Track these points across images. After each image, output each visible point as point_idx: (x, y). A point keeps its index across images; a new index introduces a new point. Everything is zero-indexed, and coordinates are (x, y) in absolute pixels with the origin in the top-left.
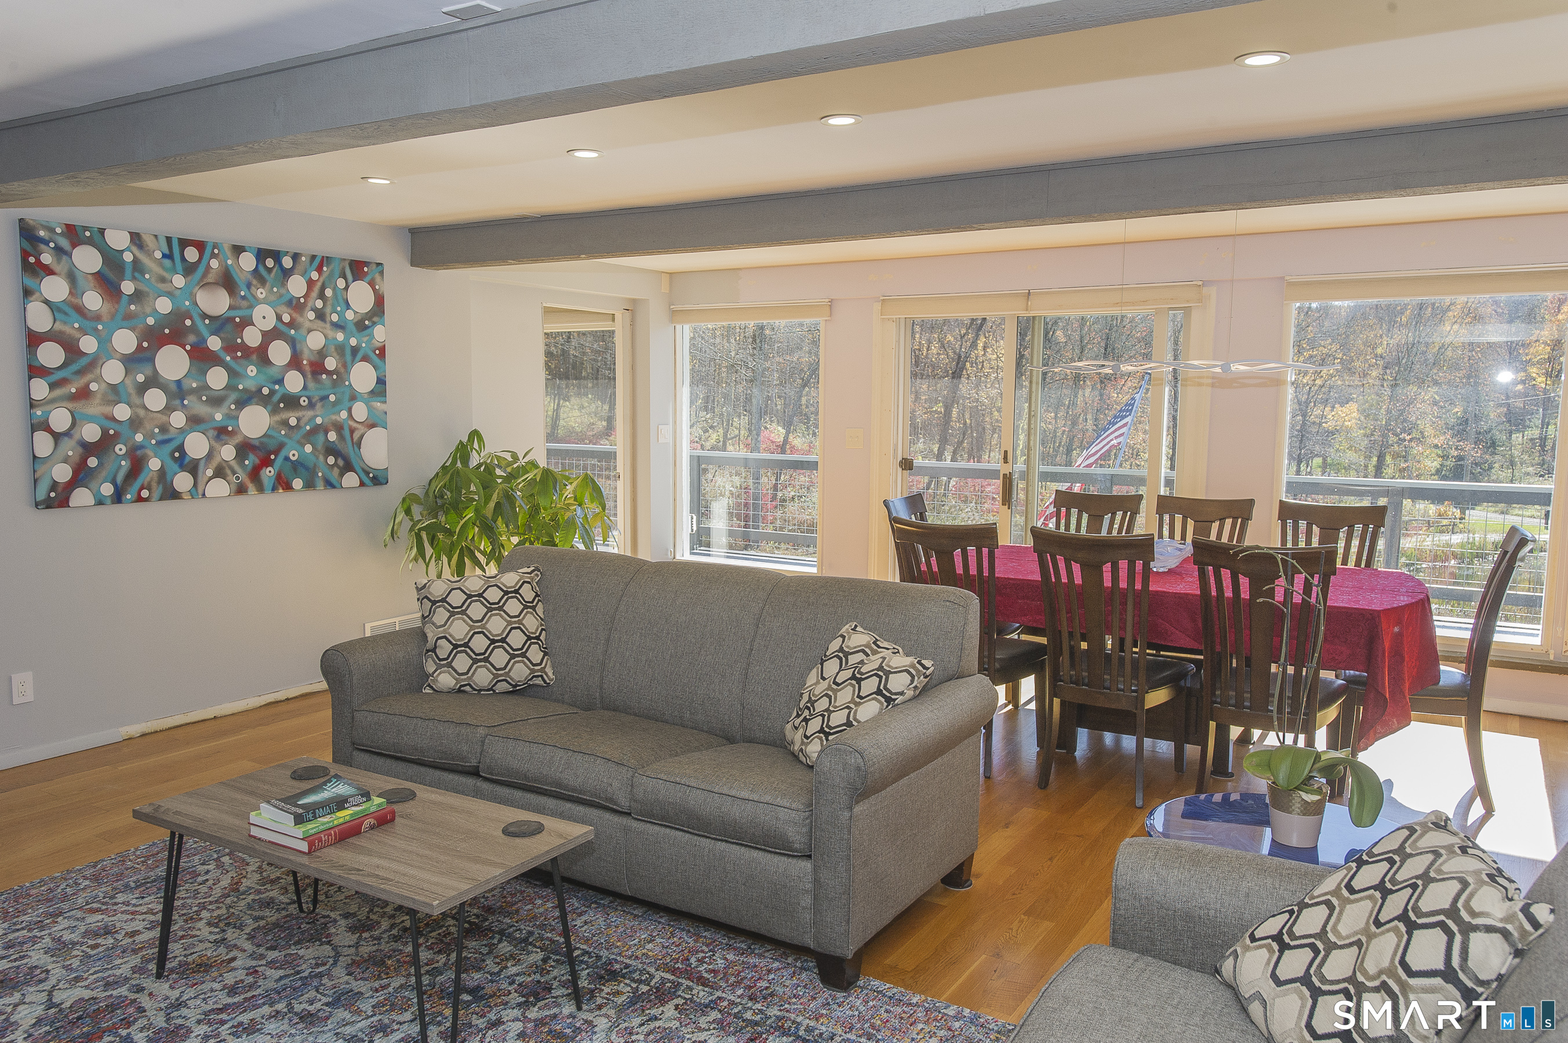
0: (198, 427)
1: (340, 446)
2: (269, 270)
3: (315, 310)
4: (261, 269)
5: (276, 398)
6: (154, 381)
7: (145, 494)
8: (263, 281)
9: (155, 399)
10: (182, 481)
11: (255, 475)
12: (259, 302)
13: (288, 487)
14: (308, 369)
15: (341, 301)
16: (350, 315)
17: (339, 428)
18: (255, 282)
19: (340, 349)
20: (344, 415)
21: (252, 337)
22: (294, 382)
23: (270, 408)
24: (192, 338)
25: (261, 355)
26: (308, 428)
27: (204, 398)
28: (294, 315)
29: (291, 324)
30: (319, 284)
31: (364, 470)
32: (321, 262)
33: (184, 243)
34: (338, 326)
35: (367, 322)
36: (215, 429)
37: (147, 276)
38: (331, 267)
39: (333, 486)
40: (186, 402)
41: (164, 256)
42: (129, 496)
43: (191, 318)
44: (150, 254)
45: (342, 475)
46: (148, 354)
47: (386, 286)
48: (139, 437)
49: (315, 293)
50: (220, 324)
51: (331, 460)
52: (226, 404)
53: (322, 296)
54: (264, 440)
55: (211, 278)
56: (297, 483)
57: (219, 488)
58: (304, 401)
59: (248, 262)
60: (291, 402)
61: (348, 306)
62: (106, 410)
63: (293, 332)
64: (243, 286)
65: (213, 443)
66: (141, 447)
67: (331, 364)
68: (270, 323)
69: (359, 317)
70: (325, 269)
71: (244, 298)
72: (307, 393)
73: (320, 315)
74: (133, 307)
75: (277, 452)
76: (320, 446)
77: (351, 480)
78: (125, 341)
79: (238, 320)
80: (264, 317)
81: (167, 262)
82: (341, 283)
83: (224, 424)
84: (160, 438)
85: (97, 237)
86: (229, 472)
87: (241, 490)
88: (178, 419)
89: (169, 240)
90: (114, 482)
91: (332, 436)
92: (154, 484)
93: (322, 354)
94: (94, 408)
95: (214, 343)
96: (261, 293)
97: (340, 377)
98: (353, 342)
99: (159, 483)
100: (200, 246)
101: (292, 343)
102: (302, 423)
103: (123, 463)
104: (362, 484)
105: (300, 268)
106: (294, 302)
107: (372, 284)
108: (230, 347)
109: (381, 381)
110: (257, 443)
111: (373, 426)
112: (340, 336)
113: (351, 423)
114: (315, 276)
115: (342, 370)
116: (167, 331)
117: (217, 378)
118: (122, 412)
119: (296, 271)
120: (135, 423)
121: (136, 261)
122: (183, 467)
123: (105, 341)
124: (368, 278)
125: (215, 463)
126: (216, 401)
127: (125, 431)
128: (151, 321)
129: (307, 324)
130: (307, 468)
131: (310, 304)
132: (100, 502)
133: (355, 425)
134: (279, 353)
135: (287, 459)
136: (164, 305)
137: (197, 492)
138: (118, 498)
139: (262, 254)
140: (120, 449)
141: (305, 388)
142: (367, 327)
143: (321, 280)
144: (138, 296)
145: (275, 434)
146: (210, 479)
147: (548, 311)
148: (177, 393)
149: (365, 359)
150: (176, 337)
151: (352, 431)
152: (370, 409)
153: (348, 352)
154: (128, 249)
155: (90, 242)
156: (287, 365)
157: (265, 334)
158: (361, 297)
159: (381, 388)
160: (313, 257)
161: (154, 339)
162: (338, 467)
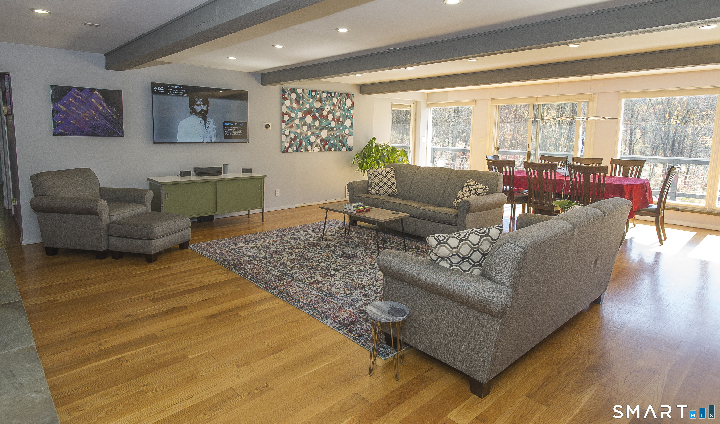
0: (313, 135)
1: (342, 140)
2: (329, 97)
3: (338, 106)
4: (327, 96)
5: (329, 128)
6: (305, 124)
7: (302, 150)
8: (328, 100)
9: (305, 128)
10: (309, 148)
11: (324, 147)
12: (327, 105)
13: (331, 150)
14: (336, 121)
15: (344, 104)
16: (346, 107)
17: (342, 136)
18: (326, 100)
19: (343, 116)
20: (343, 132)
21: (325, 113)
22: (333, 124)
23: (328, 130)
24: (313, 114)
25: (327, 117)
26: (336, 136)
27: (315, 128)
28: (334, 108)
29: (333, 110)
30: (340, 100)
31: (347, 147)
32: (340, 94)
33: (312, 91)
34: (343, 110)
35: (350, 109)
36: (316, 135)
37: (305, 99)
38: (342, 95)
39: (340, 151)
40: (311, 129)
41: (308, 94)
42: (299, 151)
43: (313, 109)
44: (305, 94)
45: (342, 148)
46: (304, 118)
47: (354, 100)
48: (301, 137)
49: (338, 102)
50: (318, 110)
51: (340, 144)
52: (319, 129)
53: (340, 103)
55: (317, 99)
56: (333, 149)
57: (316, 150)
58: (335, 129)
59: (325, 95)
60: (332, 129)
61: (346, 105)
62: (295, 130)
63: (333, 112)
64: (323, 101)
65: (316, 138)
66: (302, 139)
67: (341, 120)
68: (329, 110)
69: (348, 108)
71: (324, 104)
72: (335, 127)
73: (339, 108)
74: (302, 107)
75: (329, 141)
76: (338, 140)
77: (344, 149)
78: (300, 114)
79: (322, 109)
80: (328, 108)
81: (309, 96)
82: (344, 99)
83: (318, 134)
84: (306, 137)
85: (296, 91)
86: (319, 146)
87: (321, 150)
88: (309, 133)
89: (309, 90)
90: (296, 147)
91: (341, 138)
92: (304, 148)
93: (339, 117)
94: (293, 130)
95: (317, 115)
96: (327, 102)
97: (343, 123)
98: (346, 114)
99: (305, 148)
100: (315, 92)
101: (333, 115)
102: (334, 134)
103: (298, 143)
104: (347, 150)
105: (335, 96)
106: (334, 104)
107: (351, 99)
108: (321, 116)
109: (352, 124)
110: (325, 139)
111: (350, 135)
112: (344, 113)
113: (345, 134)
115: (344, 121)
117: (317, 123)
118: (299, 131)
119: (335, 97)
120: (301, 134)
121: (303, 96)
122: (310, 144)
123: (296, 115)
124: (350, 98)
125: (316, 144)
126: (317, 129)
127: (299, 135)
128: (305, 110)
129: (337, 110)
130: (335, 146)
131: (337, 105)
132: (294, 152)
133: (346, 135)
134: (330, 117)
135: (331, 143)
136: (308, 106)
137: (312, 150)
138: (297, 151)
139: (328, 93)
140: (298, 139)
141: (335, 126)
142: (350, 110)
143: (340, 99)
144: (303, 104)
145: (328, 137)
146: (315, 147)
147: (393, 105)
148: (309, 127)
149: (349, 118)
150: (309, 114)
151: (345, 137)
152: (349, 131)
153: (345, 117)
154: (301, 93)
155: (294, 92)
156: (332, 120)
157: (327, 112)
158: (348, 103)
159: (352, 126)
160: (339, 93)
161: (306, 114)
162: (342, 146)
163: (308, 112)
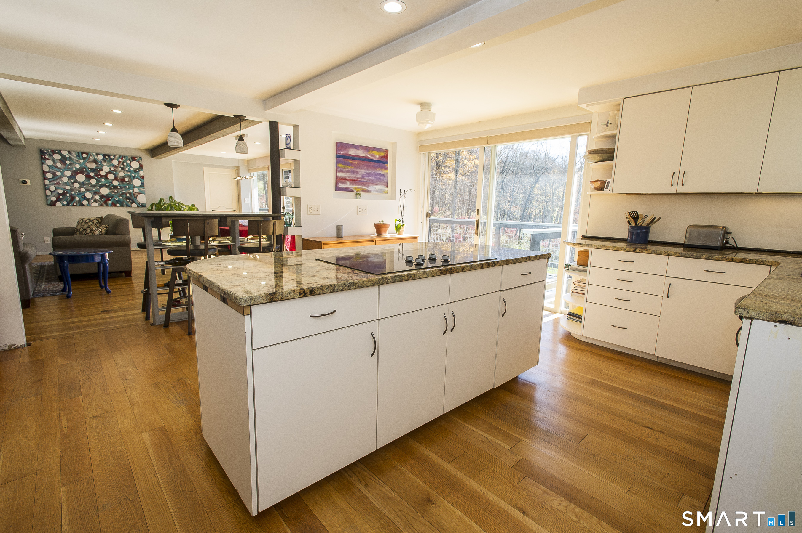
0: (89, 191)
1: (131, 198)
2: (107, 159)
3: (121, 168)
4: (104, 159)
5: (111, 186)
6: (76, 181)
7: (75, 204)
8: (105, 161)
9: (77, 185)
10: (85, 202)
11: (105, 202)
12: (104, 166)
13: (115, 206)
14: (120, 180)
15: (129, 166)
16: (132, 169)
17: (130, 194)
18: (103, 161)
19: (129, 177)
20: (131, 191)
21: (103, 173)
22: (116, 183)
23: (109, 188)
24: (86, 173)
25: (106, 177)
26: (120, 193)
27: (90, 185)
30: (122, 162)
31: (138, 203)
32: (122, 157)
33: (82, 153)
34: (128, 171)
35: (137, 171)
36: (93, 192)
37: (73, 160)
38: (125, 158)
39: (129, 206)
40: (85, 186)
41: (77, 156)
42: (71, 205)
43: (85, 169)
44: (73, 156)
45: (132, 204)
46: (74, 176)
47: (143, 163)
48: (73, 193)
49: (120, 164)
50: (93, 170)
51: (128, 200)
52: (96, 187)
53: (123, 164)
54: (108, 195)
55: (90, 160)
56: (118, 205)
57: (95, 204)
59: (100, 157)
60: (115, 187)
61: (131, 167)
62: (64, 187)
63: (115, 172)
64: (99, 162)
65: (93, 195)
66: (73, 195)
67: (126, 179)
68: (108, 170)
69: (134, 169)
70: (123, 159)
71: (100, 165)
72: (120, 186)
73: (123, 169)
74: (69, 166)
75: (111, 198)
76: (124, 197)
77: (134, 205)
78: (68, 173)
79: (98, 169)
80: (106, 169)
81: (78, 157)
82: (129, 162)
83: (96, 191)
84: (78, 193)
85: (59, 152)
86: (98, 201)
87: (101, 205)
88: (83, 190)
89: (78, 153)
90: (67, 201)
91: (128, 195)
92: (77, 203)
93: (124, 177)
94: (61, 186)
95: (92, 174)
96: (105, 164)
97: (130, 183)
98: (133, 175)
99: (79, 202)
100: (87, 154)
101: (115, 175)
102: (119, 192)
103: (69, 198)
104: (138, 206)
106: (115, 166)
107: (139, 162)
108: (97, 175)
110: (106, 196)
111: (140, 194)
112: (129, 174)
113: (133, 192)
114: (120, 160)
115: (130, 181)
116: (79, 171)
117: (93, 182)
118: (68, 187)
119: (115, 159)
120: (71, 190)
121: (70, 157)
122: (85, 199)
123: (62, 173)
124: (137, 161)
125: (94, 199)
126: (93, 186)
127: (69, 191)
128: (74, 169)
129: (119, 171)
130: (121, 202)
131: (119, 166)
132: (63, 205)
133: (135, 193)
134: (111, 177)
135: (115, 199)
136: (78, 166)
137: (89, 205)
138: (68, 204)
139: (104, 156)
140: (68, 195)
141: (119, 184)
144: (70, 164)
145: (111, 194)
146: (93, 202)
148: (82, 184)
149: (137, 178)
151: (134, 194)
152: (139, 190)
153: (132, 177)
154: (67, 155)
155: (58, 153)
156: (113, 179)
157: (106, 172)
158: (135, 165)
159: (143, 185)
160: (120, 156)
161: (76, 173)
162: (130, 202)
163: (81, 171)
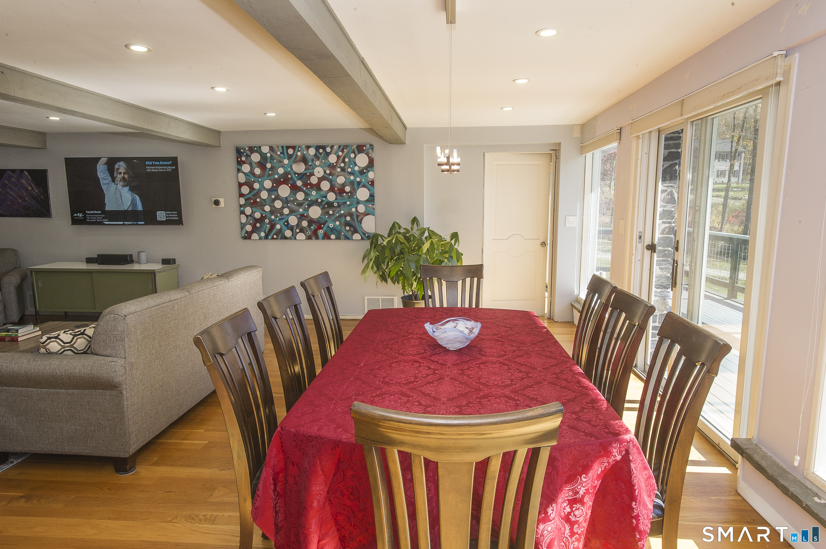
0: (292, 214)
1: (352, 223)
2: (321, 154)
3: (340, 167)
4: (317, 153)
5: (324, 203)
6: (278, 197)
7: (275, 237)
8: (318, 158)
9: (278, 204)
10: (288, 233)
11: (315, 232)
12: (317, 166)
13: (329, 238)
14: (337, 191)
15: (352, 163)
16: (356, 168)
17: (351, 215)
18: (315, 159)
19: (352, 183)
20: (354, 210)
21: (314, 180)
22: (331, 197)
23: (321, 207)
24: (291, 182)
25: (317, 187)
26: (337, 215)
27: (296, 203)
28: (331, 170)
29: (330, 174)
30: (342, 157)
31: (363, 233)
32: (343, 148)
33: (288, 148)
34: (351, 174)
35: (365, 171)
36: (300, 215)
37: (275, 161)
38: (348, 149)
39: (349, 239)
40: (289, 205)
41: (281, 153)
42: (270, 237)
43: (290, 175)
44: (276, 153)
45: (353, 234)
46: (275, 188)
47: (373, 155)
48: (273, 217)
49: (340, 161)
50: (301, 176)
51: (348, 228)
52: (304, 206)
53: (343, 161)
54: (319, 219)
55: (298, 159)
56: (333, 237)
57: (301, 236)
58: (335, 204)
59: (312, 151)
60: (330, 205)
61: (356, 165)
62: (262, 208)
63: (331, 177)
64: (310, 161)
65: (299, 220)
66: (274, 220)
67: (348, 189)
68: (321, 174)
69: (361, 169)
70: (345, 150)
71: (311, 165)
72: (337, 201)
73: (343, 169)
74: (270, 172)
75: (324, 224)
76: (343, 222)
77: (357, 236)
78: (268, 184)
79: (308, 174)
80: (319, 172)
81: (282, 155)
82: (352, 155)
83: (303, 213)
84: (280, 217)
85: (259, 150)
86: (305, 231)
87: (309, 238)
88: (286, 211)
89: (282, 147)
90: (265, 232)
91: (348, 218)
92: (278, 234)
93: (344, 185)
94: (259, 207)
95: (299, 183)
96: (317, 163)
97: (352, 194)
98: (358, 179)
99: (280, 233)
100: (294, 148)
101: (330, 181)
102: (335, 213)
103: (268, 226)
104: (362, 239)
105: (334, 151)
106: (331, 165)
107: (367, 154)
108: (305, 184)
109: (372, 196)
110: (316, 220)
111: (368, 214)
112: (352, 178)
113: (357, 213)
114: (340, 154)
115: (353, 192)
116: (282, 180)
117: (300, 196)
118: (267, 208)
119: (332, 153)
120: (272, 212)
121: (271, 156)
122: (288, 228)
123: (261, 185)
124: (365, 152)
125: (300, 227)
126: (300, 204)
127: (268, 215)
128: (276, 177)
129: (337, 174)
130: (337, 231)
131: (338, 165)
132: (260, 239)
133: (359, 214)
134: (325, 186)
135: (328, 227)
136: (281, 171)
137: (294, 237)
138: (266, 237)
139: (317, 148)
140: (267, 221)
141: (336, 199)
142: (365, 173)
143: (343, 155)
144: (272, 168)
145: (323, 217)
146: (298, 233)
148: (286, 201)
149: (364, 186)
150: (285, 182)
151: (357, 217)
152: (366, 207)
153: (356, 184)
154: (269, 152)
155: (256, 151)
156: (328, 190)
157: (319, 178)
158: (362, 160)
159: (372, 198)
160: (340, 146)
161: (278, 183)
162: (351, 231)
163: (285, 180)
